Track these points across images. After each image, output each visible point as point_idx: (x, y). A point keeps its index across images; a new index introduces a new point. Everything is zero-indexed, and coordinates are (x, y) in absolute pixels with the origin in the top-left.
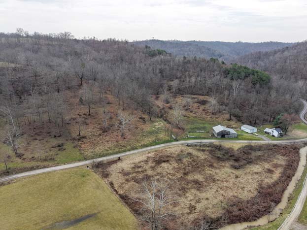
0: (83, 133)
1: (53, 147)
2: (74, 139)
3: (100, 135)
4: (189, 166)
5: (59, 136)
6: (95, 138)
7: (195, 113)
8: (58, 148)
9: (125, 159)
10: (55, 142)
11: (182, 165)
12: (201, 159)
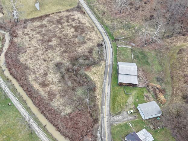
4: (68, 41)
9: (85, 16)
11: (71, 38)
12: (77, 48)
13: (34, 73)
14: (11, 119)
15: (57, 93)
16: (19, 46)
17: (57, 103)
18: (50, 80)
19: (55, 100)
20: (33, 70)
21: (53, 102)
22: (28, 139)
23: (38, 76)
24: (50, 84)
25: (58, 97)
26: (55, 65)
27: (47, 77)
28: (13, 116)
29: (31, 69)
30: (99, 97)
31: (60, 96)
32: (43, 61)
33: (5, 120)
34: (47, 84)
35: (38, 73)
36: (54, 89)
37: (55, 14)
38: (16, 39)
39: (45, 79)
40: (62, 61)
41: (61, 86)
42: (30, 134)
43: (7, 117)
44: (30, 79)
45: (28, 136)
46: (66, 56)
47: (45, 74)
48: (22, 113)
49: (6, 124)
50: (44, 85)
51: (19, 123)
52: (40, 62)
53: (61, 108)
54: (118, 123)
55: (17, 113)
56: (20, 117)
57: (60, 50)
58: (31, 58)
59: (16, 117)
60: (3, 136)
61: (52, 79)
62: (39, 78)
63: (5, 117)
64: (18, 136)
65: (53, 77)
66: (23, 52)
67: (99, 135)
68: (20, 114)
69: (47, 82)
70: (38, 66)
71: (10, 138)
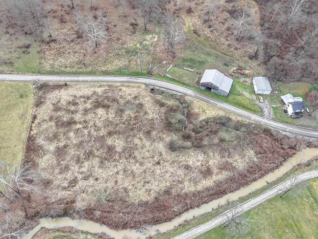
0: (54, 35)
1: (19, 47)
2: (43, 41)
3: (72, 41)
4: (124, 124)
5: (30, 34)
6: (65, 44)
7: (212, 31)
8: (23, 49)
9: (72, 86)
10: (23, 40)
11: (119, 118)
12: (147, 117)
13: (181, 182)
14: (262, 222)
15: (224, 160)
16: (103, 200)
17: (240, 163)
18: (199, 164)
19: (235, 164)
20: (175, 183)
21: (237, 167)
22: (288, 202)
23: (188, 178)
24: (207, 165)
25: (230, 160)
26: (172, 153)
27: (193, 166)
28: (256, 218)
29: (171, 185)
30: (240, 119)
31: (229, 157)
32: (159, 166)
33: (263, 230)
34: (206, 169)
35: (183, 177)
36: (216, 161)
37: (34, 125)
38: (77, 203)
39: (196, 169)
40: (165, 142)
41: (214, 153)
42: (282, 199)
43: (258, 227)
44: (193, 189)
45: (284, 202)
46: (156, 135)
47: (187, 167)
48: (252, 207)
49: (268, 228)
50: (207, 173)
51: (268, 211)
52: (158, 171)
53: (247, 160)
54: (271, 114)
55: (252, 213)
56: (259, 209)
57: (140, 138)
58: (145, 182)
59: (257, 214)
60: (286, 233)
61: (198, 161)
62: (193, 177)
63: (257, 229)
64: (285, 214)
65: (195, 159)
66: (124, 193)
67: (284, 133)
68: (253, 208)
69: (204, 169)
70: (168, 175)
71: (288, 223)
